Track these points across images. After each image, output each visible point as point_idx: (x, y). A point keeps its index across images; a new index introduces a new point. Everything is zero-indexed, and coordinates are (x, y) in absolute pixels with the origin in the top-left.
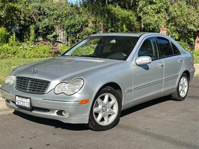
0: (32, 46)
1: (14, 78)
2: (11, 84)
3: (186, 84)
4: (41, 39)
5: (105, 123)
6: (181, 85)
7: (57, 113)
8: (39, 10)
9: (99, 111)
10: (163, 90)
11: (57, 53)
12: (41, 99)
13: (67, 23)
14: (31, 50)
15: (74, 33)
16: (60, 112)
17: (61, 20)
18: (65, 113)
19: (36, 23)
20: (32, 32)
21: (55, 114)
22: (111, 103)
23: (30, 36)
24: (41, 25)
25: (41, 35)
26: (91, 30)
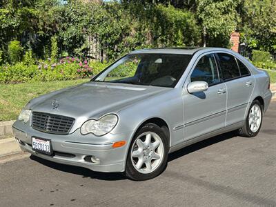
0: (55, 64)
1: (30, 113)
2: (26, 121)
3: (259, 114)
4: (66, 54)
5: (147, 171)
6: (252, 116)
7: (84, 159)
8: (63, 15)
9: (139, 156)
10: (225, 124)
11: (88, 73)
12: (64, 142)
13: (100, 31)
14: (53, 70)
15: (111, 44)
16: (88, 158)
17: (93, 28)
18: (95, 159)
19: (58, 32)
20: (55, 44)
21: (82, 160)
22: (155, 144)
23: (51, 51)
24: (66, 35)
25: (67, 49)
26: (133, 40)
